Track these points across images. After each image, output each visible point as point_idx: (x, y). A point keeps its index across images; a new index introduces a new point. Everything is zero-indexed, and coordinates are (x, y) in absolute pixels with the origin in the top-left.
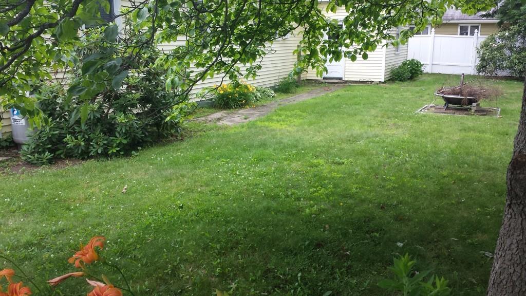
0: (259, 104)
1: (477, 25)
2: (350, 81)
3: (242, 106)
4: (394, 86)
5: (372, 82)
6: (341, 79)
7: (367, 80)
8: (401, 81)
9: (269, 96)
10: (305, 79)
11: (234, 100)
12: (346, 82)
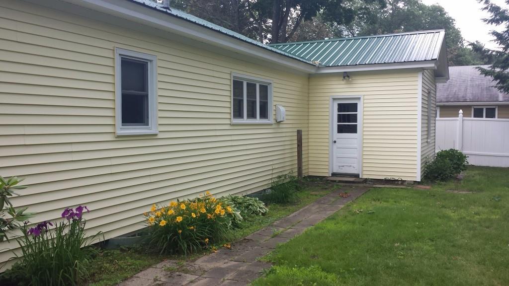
0: (239, 234)
1: (494, 107)
2: (371, 179)
3: (203, 249)
4: (438, 189)
5: (403, 182)
6: (357, 176)
7: (397, 178)
8: (443, 180)
9: (257, 213)
10: (306, 175)
11: (188, 238)
12: (366, 180)
